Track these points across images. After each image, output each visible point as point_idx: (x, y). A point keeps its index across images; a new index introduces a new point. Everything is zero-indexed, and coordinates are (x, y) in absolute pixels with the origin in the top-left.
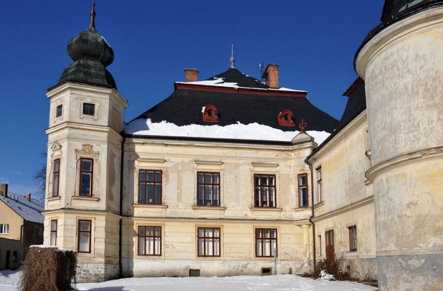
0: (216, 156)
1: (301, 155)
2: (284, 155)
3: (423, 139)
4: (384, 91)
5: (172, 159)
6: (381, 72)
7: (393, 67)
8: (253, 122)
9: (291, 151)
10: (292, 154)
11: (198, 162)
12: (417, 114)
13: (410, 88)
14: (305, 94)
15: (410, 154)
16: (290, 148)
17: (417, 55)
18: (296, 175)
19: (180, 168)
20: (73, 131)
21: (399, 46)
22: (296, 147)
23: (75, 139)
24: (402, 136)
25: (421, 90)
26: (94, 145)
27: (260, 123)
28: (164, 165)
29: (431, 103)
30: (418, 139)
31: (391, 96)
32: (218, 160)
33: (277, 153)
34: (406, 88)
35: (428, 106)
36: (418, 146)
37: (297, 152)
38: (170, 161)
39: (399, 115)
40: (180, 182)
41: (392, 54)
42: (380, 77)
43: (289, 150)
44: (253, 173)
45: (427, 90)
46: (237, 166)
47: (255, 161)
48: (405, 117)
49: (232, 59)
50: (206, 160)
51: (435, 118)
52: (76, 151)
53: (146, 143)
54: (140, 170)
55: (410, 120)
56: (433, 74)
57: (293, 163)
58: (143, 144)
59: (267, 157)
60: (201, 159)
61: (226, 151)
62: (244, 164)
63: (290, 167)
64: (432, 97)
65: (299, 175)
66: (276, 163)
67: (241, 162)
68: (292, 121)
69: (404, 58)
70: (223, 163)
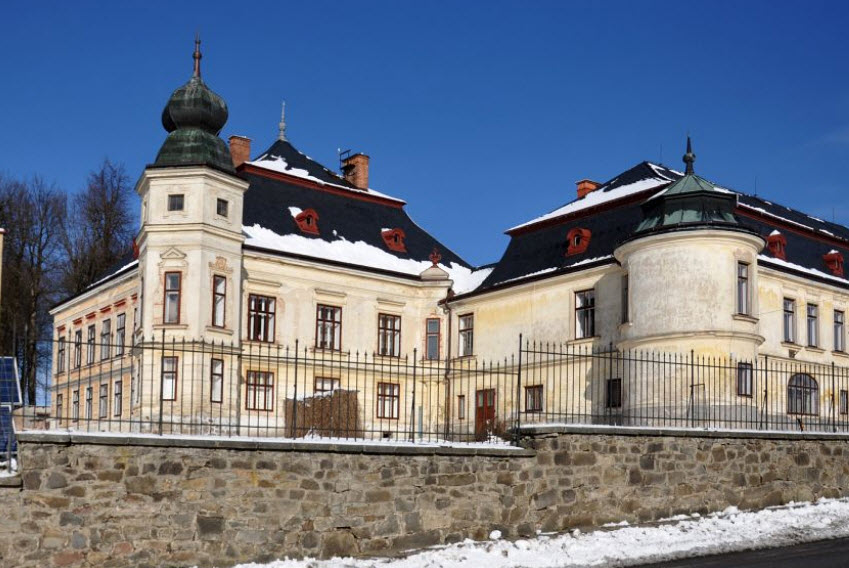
0: (338, 286)
1: (432, 295)
2: (411, 292)
3: (694, 324)
4: (660, 279)
5: (290, 283)
6: (658, 263)
7: (673, 263)
8: (359, 240)
9: (420, 288)
10: (420, 292)
11: (318, 291)
12: (691, 304)
13: (687, 283)
14: (403, 204)
15: (684, 333)
16: (420, 284)
17: (695, 260)
18: (424, 319)
19: (297, 296)
20: (207, 236)
21: (681, 248)
22: (427, 284)
23: (210, 248)
24: (677, 318)
25: (696, 286)
26: (228, 259)
27: (369, 243)
28: (280, 290)
29: (702, 298)
30: (691, 323)
31: (668, 286)
32: (341, 291)
33: (404, 288)
34: (684, 283)
35: (701, 301)
36: (689, 328)
37: (426, 291)
38: (286, 286)
39: (674, 302)
40: (297, 315)
41: (674, 253)
42: (657, 267)
43: (416, 287)
44: (378, 311)
45: (700, 288)
46: (361, 300)
47: (381, 297)
48: (681, 304)
49: (282, 125)
50: (329, 289)
51: (705, 310)
52: (210, 265)
53: (260, 259)
54: (251, 295)
55: (684, 308)
56: (706, 277)
57: (420, 303)
58: (255, 258)
59: (392, 292)
60: (323, 287)
61: (349, 279)
62: (369, 299)
63: (417, 308)
64: (704, 294)
65: (428, 319)
66: (402, 301)
67: (366, 296)
68: (402, 245)
69: (685, 259)
70: (346, 295)
